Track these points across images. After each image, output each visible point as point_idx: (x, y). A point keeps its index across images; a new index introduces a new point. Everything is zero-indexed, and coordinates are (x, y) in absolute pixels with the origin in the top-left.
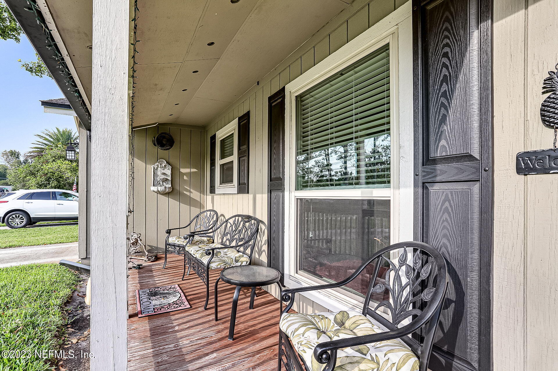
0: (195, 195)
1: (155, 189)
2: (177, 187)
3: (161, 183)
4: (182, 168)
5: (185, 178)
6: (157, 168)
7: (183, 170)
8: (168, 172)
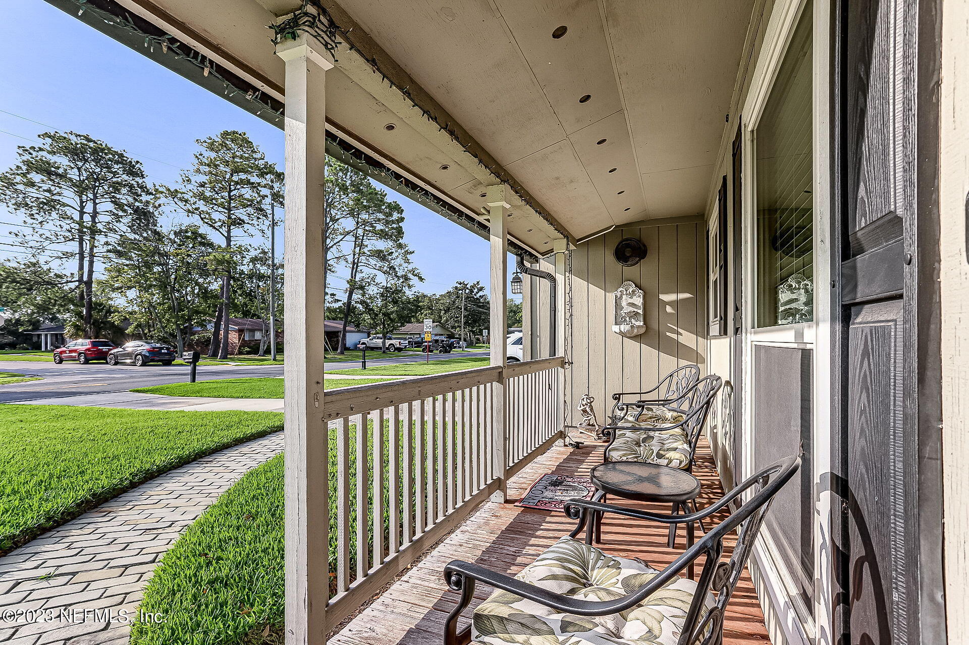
0: (687, 338)
1: (616, 328)
2: (654, 325)
3: (628, 319)
4: (662, 293)
5: (669, 309)
6: (621, 296)
7: (665, 297)
8: (638, 301)
